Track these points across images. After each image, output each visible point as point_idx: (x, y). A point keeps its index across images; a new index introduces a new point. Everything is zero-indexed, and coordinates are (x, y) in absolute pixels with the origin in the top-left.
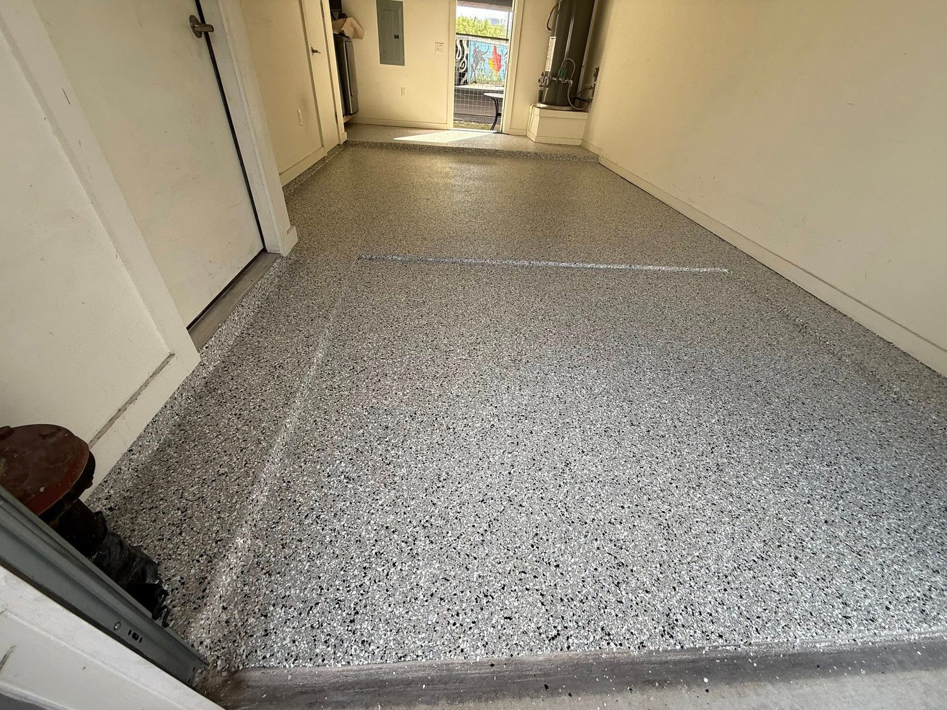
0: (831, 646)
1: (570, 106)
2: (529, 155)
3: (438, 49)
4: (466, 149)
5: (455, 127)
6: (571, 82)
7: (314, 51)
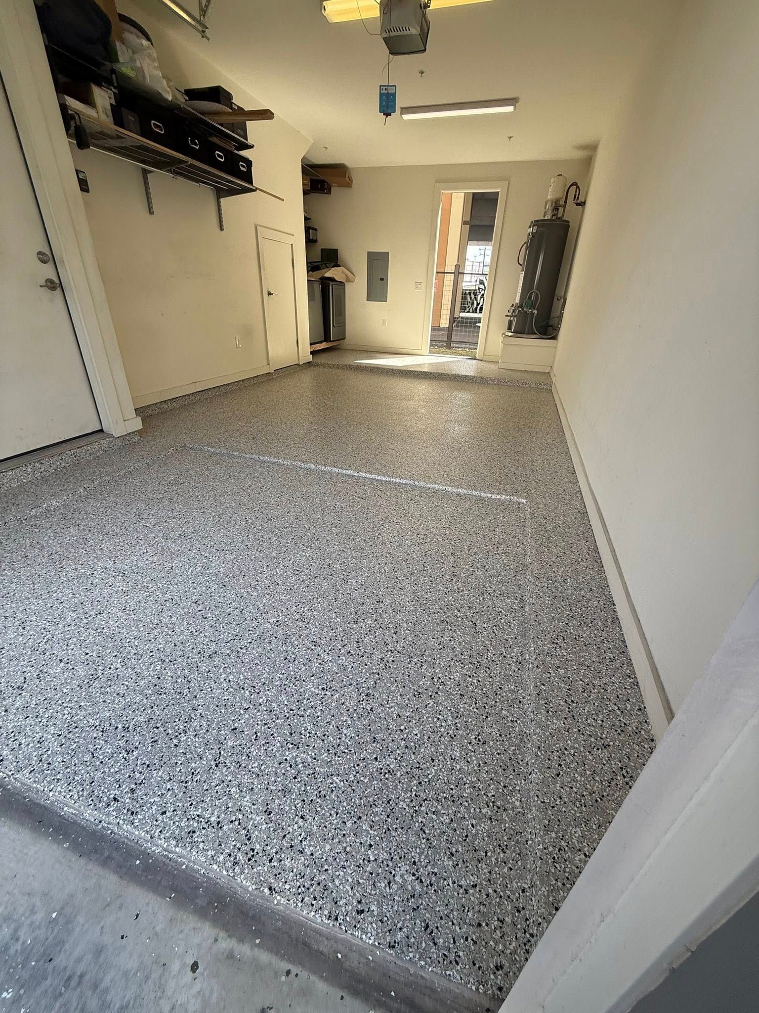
0: (76, 816)
1: (536, 334)
2: (475, 379)
3: (417, 287)
4: (412, 371)
5: (430, 352)
6: (535, 312)
7: (270, 294)
